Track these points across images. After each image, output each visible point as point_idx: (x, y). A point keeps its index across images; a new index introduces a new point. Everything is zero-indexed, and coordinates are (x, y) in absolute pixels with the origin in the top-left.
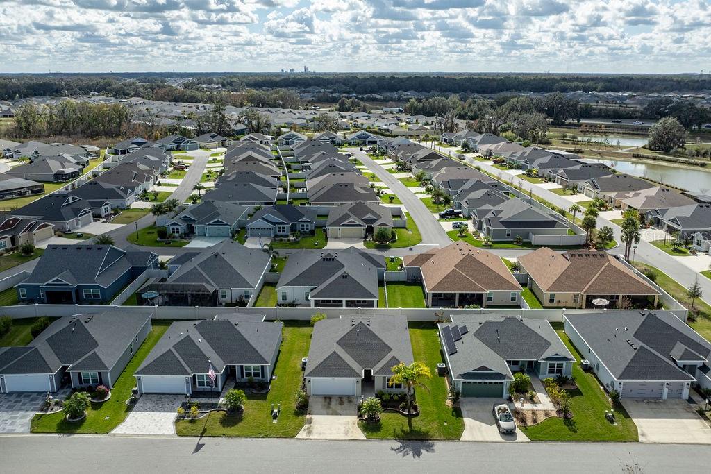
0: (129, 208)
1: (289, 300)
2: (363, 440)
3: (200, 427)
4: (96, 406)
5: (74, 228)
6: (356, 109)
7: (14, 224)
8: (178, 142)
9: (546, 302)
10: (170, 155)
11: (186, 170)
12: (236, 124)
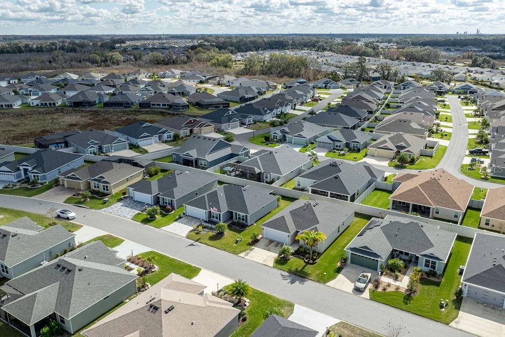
0: (265, 121)
1: (301, 187)
2: (271, 267)
3: (198, 237)
4: (163, 215)
5: (227, 129)
6: (486, 65)
7: (194, 122)
8: (326, 83)
9: (483, 225)
10: (313, 91)
11: (319, 102)
12: (373, 73)
